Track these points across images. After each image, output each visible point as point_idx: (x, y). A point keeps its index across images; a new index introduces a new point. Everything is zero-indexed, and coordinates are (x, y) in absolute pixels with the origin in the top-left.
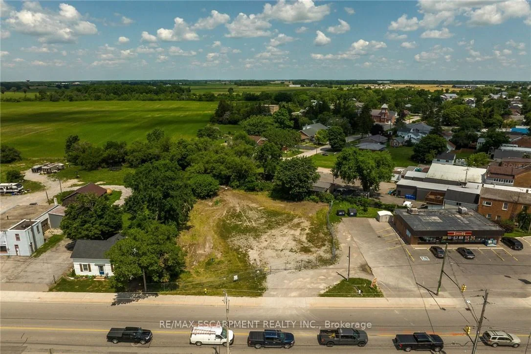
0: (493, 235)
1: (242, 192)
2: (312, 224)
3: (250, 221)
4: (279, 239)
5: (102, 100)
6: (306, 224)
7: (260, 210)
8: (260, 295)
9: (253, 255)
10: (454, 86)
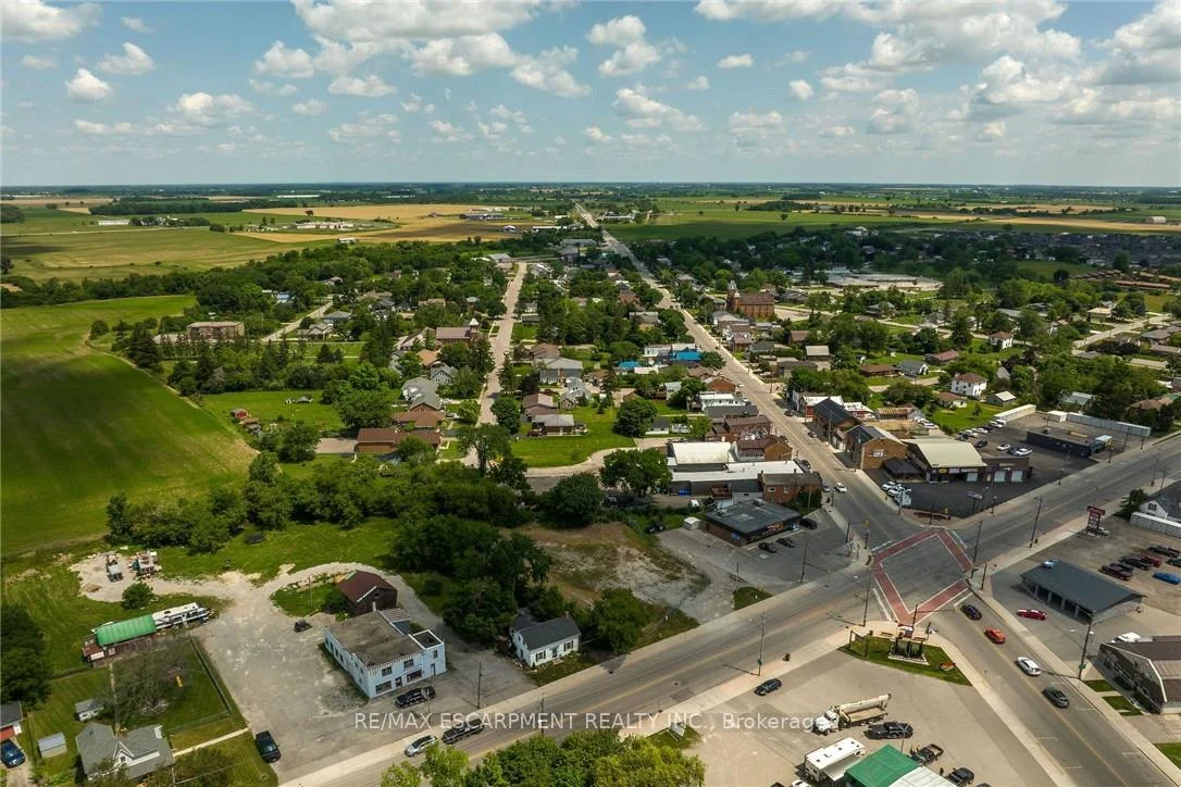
0: (793, 521)
2: (640, 550)
3: (580, 565)
4: (636, 574)
6: (635, 552)
9: (640, 596)
10: (463, 217)
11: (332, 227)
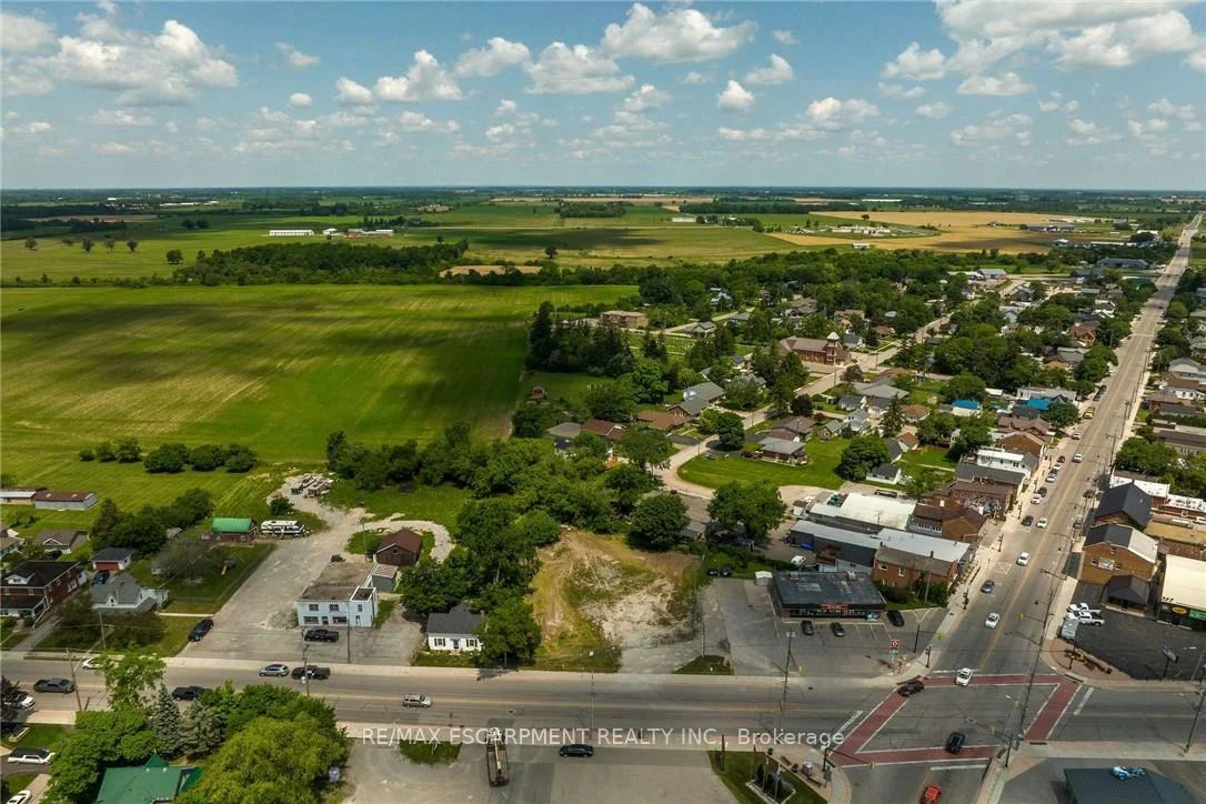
0: (877, 608)
1: (590, 534)
2: (676, 587)
3: (602, 583)
4: (636, 608)
5: (302, 283)
6: (669, 587)
7: (615, 566)
8: (616, 672)
9: (607, 627)
10: (1023, 227)
11: (866, 232)
